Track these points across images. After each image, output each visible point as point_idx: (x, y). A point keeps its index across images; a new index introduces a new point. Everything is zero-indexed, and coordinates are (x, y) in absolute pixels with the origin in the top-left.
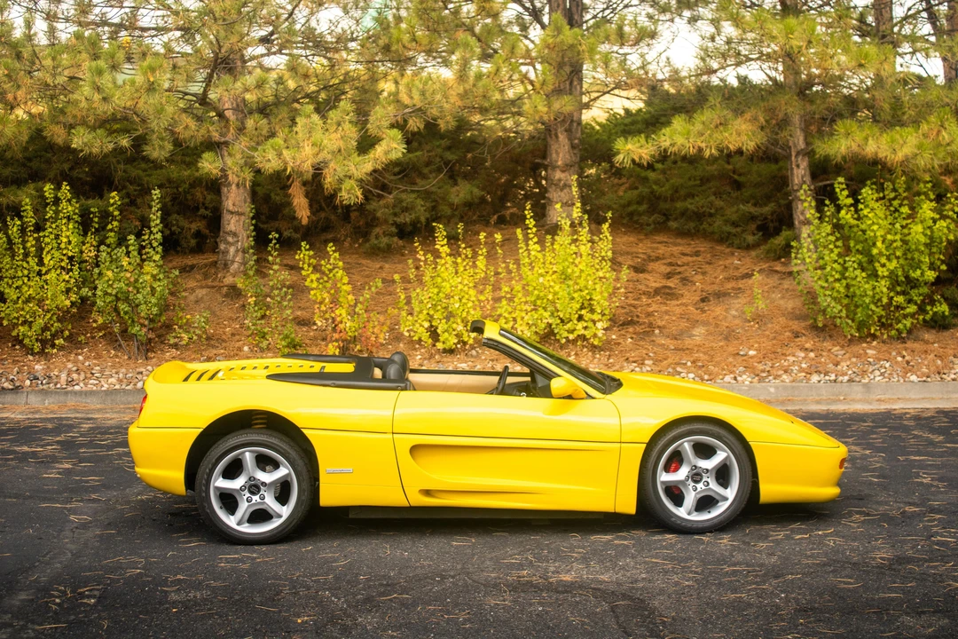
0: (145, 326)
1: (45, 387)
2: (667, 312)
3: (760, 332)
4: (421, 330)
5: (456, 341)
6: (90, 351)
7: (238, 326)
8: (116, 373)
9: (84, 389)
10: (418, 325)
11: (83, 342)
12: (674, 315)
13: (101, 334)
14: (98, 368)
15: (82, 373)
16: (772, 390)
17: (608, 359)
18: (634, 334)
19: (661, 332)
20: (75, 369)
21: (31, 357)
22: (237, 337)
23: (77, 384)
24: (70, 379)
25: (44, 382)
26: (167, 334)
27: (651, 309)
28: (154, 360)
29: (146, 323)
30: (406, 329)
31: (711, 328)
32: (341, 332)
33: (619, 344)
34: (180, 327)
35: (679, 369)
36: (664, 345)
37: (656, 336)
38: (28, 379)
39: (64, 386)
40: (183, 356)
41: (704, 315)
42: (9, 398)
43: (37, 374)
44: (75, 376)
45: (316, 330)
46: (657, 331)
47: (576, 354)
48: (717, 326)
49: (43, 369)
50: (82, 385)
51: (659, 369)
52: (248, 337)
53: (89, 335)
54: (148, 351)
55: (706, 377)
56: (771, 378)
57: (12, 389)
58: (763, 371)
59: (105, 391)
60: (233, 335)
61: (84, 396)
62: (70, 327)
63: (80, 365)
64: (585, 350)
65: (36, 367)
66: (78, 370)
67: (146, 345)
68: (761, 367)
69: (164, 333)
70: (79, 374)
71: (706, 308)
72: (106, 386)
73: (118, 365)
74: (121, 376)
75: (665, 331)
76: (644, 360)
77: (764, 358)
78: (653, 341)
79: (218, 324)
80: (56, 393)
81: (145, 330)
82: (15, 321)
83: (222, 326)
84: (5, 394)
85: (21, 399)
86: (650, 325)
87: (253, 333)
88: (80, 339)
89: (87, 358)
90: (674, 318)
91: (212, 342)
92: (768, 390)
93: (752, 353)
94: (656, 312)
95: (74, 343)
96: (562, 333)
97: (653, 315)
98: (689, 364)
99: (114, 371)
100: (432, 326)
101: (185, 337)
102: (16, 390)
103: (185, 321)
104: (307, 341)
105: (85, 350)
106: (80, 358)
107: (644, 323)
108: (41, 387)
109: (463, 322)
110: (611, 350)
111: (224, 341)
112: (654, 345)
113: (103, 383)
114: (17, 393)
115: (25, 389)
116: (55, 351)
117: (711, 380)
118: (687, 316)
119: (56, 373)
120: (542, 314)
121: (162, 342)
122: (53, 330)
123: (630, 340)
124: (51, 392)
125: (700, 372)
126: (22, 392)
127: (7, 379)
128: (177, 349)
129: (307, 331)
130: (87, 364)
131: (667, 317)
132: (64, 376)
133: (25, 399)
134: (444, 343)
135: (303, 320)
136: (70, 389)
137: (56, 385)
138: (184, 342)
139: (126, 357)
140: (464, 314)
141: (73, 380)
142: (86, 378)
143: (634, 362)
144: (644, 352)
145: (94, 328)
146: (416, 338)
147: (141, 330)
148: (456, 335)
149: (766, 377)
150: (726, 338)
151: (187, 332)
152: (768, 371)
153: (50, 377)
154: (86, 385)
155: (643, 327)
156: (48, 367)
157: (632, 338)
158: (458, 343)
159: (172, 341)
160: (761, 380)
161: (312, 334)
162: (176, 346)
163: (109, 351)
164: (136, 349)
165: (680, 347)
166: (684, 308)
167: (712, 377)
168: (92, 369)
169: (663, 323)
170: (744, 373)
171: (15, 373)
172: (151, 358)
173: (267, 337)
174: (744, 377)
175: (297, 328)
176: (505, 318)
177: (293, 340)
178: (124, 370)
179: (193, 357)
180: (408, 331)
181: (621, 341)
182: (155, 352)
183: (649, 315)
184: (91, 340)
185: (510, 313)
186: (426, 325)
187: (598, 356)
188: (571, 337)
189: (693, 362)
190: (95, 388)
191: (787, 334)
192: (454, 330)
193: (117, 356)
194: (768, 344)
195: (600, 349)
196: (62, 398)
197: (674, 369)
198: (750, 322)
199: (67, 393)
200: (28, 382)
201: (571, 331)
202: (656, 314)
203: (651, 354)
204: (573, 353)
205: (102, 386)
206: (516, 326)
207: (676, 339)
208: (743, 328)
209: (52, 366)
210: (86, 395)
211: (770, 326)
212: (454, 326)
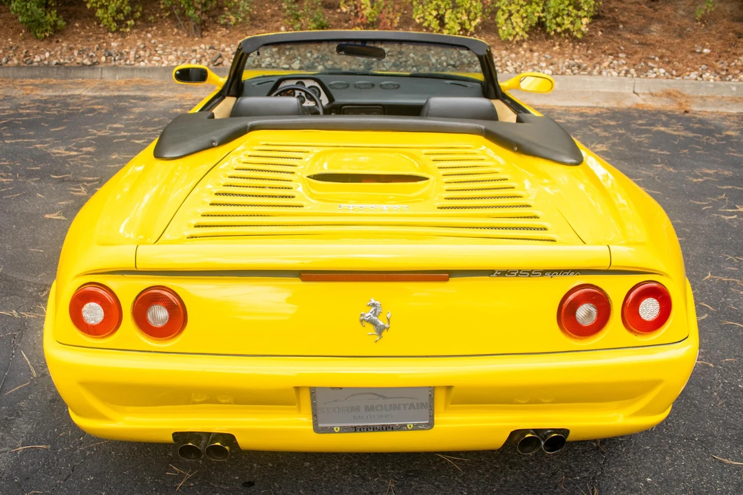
0: (199, 10)
1: (117, 63)
2: (625, 9)
3: (707, 32)
4: (431, 18)
5: (459, 28)
6: (157, 29)
7: (276, 8)
8: (176, 50)
9: (149, 65)
10: (427, 13)
11: (153, 21)
12: (632, 11)
13: (167, 14)
14: (161, 45)
15: (148, 50)
16: (734, 89)
17: (587, 50)
18: (603, 27)
19: (624, 27)
20: (142, 46)
21: (110, 35)
22: (276, 18)
23: (143, 61)
24: (137, 56)
25: (117, 58)
26: (219, 15)
27: (612, 6)
28: (208, 38)
29: (200, 7)
30: (418, 17)
31: (666, 25)
32: (362, 17)
33: (592, 36)
34: (230, 10)
35: (650, 64)
36: (629, 39)
37: (621, 31)
38: (104, 55)
39: (133, 63)
40: (231, 35)
41: (657, 13)
42: (87, 73)
43: (112, 52)
44: (142, 53)
45: (340, 13)
46: (621, 26)
47: (560, 45)
48: (670, 24)
49: (118, 46)
50: (146, 61)
51: (633, 62)
52: (285, 18)
53: (158, 15)
54: (202, 30)
55: (674, 73)
56: (730, 77)
57: (90, 65)
58: (722, 70)
59: (164, 68)
60: (273, 16)
61: (147, 72)
62: (141, 9)
63: (147, 43)
64: (567, 41)
65: (113, 44)
66: (145, 47)
67: (201, 25)
68: (719, 65)
69: (217, 14)
70: (145, 51)
71: (657, 7)
72: (166, 62)
73: (178, 42)
74: (179, 53)
75: (627, 26)
76: (618, 53)
77: (720, 57)
78: (619, 35)
79: (261, 6)
80: (125, 69)
81: (199, 13)
82: (94, 5)
83: (264, 8)
84: (84, 70)
85: (97, 74)
86: (614, 20)
87: (289, 15)
88: (150, 19)
89: (154, 36)
90: (633, 15)
91: (255, 23)
92: (731, 89)
93: (706, 51)
94: (617, 8)
95: (144, 23)
96: (551, 26)
97: (614, 11)
98: (657, 59)
99: (174, 48)
100: (438, 14)
101: (233, 18)
102: (93, 65)
103: (233, 4)
104: (333, 23)
105: (154, 28)
106: (149, 35)
107: (609, 18)
108: (113, 63)
109: (466, 12)
110: (586, 42)
111: (265, 21)
112: (621, 38)
113: (164, 60)
114: (93, 69)
115: (100, 66)
116: (128, 30)
117: (679, 76)
118: (643, 14)
119: (127, 50)
120: (535, 9)
121: (215, 22)
122: (125, 12)
123: (600, 33)
124: (121, 68)
125: (668, 67)
126: (98, 68)
127: (88, 55)
128: (227, 28)
129: (333, 14)
130: (153, 41)
131: (626, 14)
132: (132, 53)
133: (100, 74)
134: (449, 30)
135: (329, 4)
136: (137, 65)
137: (126, 61)
138: (232, 23)
139: (186, 35)
140: (468, 5)
141: (140, 57)
142: (151, 54)
143: (611, 54)
144: (615, 45)
145: (162, 9)
146: (426, 24)
147: (195, 13)
148: (460, 23)
149: (727, 75)
150: (680, 36)
151: (235, 13)
152: (727, 70)
153: (122, 54)
154: (150, 61)
155: (609, 21)
156: (122, 45)
157: (602, 31)
158: (461, 30)
159: (222, 22)
160: (722, 78)
161: (336, 16)
162: (226, 26)
163: (173, 29)
164: (193, 28)
165: (644, 41)
166: (638, 6)
167: (679, 73)
168: (157, 46)
169: (625, 19)
170: (707, 70)
171: (95, 50)
172: (206, 37)
173: (300, 18)
174: (708, 74)
175: (324, 11)
176: (503, 10)
177: (321, 23)
178: (181, 48)
179: (239, 35)
180: (419, 19)
181: (593, 33)
182: (208, 31)
183: (611, 10)
184: (159, 20)
185: (506, 6)
186: (435, 13)
187: (578, 47)
188: (559, 30)
189: (661, 57)
190: (157, 64)
191: (731, 34)
192: (458, 19)
193: (178, 34)
194: (718, 43)
195: (579, 41)
196: (129, 73)
197: (645, 63)
198: (697, 21)
199: (133, 69)
200: (103, 59)
201: (559, 25)
202: (617, 10)
203: (622, 48)
204: (557, 43)
205: (163, 63)
206: (512, 18)
207: (638, 34)
208: (692, 27)
209: (125, 44)
210: (148, 71)
211: (714, 26)
212: (459, 15)
